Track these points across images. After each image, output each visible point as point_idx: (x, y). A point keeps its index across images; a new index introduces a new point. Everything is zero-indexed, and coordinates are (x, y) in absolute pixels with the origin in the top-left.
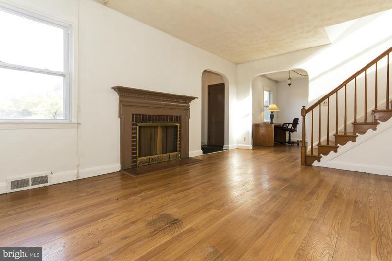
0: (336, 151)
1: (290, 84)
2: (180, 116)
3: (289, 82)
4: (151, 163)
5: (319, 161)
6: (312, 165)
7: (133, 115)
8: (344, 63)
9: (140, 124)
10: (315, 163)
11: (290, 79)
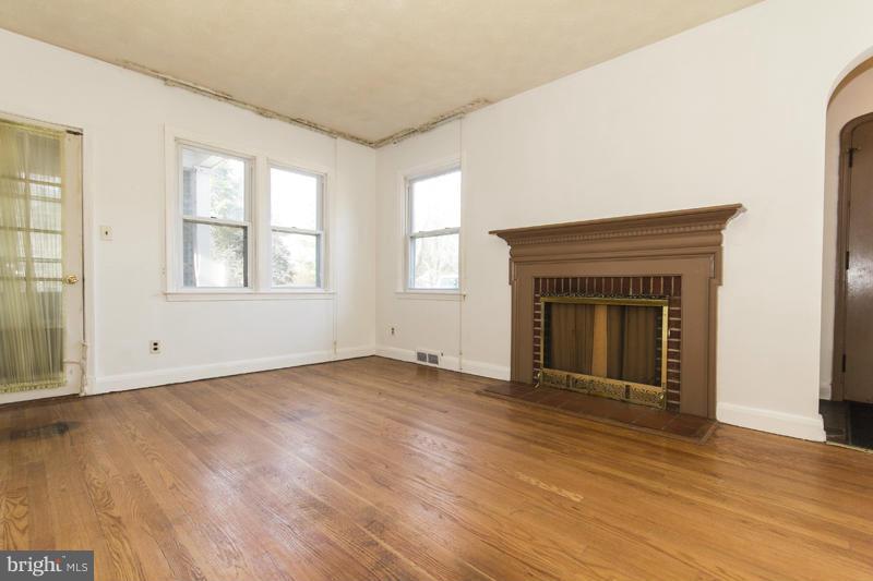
2: (678, 278)
4: (571, 388)
7: (537, 280)
9: (547, 299)
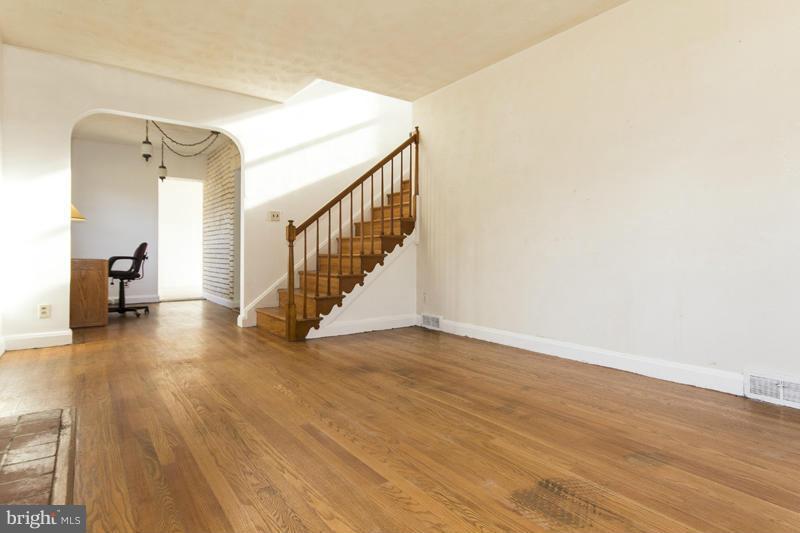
0: (340, 305)
1: (147, 157)
3: (146, 149)
5: (317, 327)
6: (307, 337)
8: (301, 147)
10: (312, 334)
11: (147, 142)
